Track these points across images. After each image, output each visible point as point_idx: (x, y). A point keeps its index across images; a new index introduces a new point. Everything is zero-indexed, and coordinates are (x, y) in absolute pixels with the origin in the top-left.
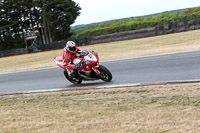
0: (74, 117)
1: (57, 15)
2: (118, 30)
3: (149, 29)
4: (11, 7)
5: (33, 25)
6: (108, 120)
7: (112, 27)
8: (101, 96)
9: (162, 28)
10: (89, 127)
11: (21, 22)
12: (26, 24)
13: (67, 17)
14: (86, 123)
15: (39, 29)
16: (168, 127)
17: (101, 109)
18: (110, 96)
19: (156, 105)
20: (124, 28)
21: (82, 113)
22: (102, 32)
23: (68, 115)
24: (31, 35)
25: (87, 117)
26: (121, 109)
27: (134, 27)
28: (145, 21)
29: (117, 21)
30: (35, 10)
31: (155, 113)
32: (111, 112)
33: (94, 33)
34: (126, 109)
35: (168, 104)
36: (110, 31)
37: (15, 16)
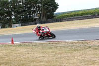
0: (54, 53)
1: (48, 8)
2: (75, 15)
3: (89, 15)
4: (28, 4)
5: (37, 12)
6: (69, 55)
7: (72, 14)
8: (67, 44)
9: (94, 15)
10: (61, 58)
11: (32, 11)
12: (34, 12)
13: (52, 9)
14: (59, 56)
15: (40, 14)
16: (96, 59)
17: (66, 50)
18: (70, 45)
19: (91, 49)
20: (78, 15)
21: (58, 52)
22: (68, 16)
23: (51, 52)
24: (36, 16)
25: (60, 53)
26: (75, 50)
27: (82, 14)
28: (87, 12)
29: (74, 11)
30: (38, 5)
31: (90, 53)
32: (71, 51)
33: (64, 17)
34: (77, 50)
35: (96, 49)
36: (71, 16)
37: (30, 8)
